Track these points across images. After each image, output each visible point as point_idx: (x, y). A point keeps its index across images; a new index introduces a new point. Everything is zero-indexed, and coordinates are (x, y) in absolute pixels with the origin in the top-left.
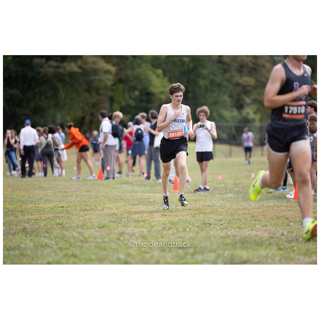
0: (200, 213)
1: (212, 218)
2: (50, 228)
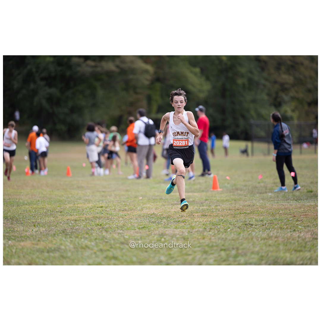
0: (240, 213)
1: (253, 219)
2: (90, 229)
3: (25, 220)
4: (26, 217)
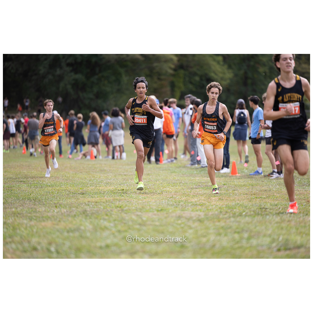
0: (256, 198)
1: (268, 203)
2: (109, 210)
3: (47, 201)
4: (48, 198)
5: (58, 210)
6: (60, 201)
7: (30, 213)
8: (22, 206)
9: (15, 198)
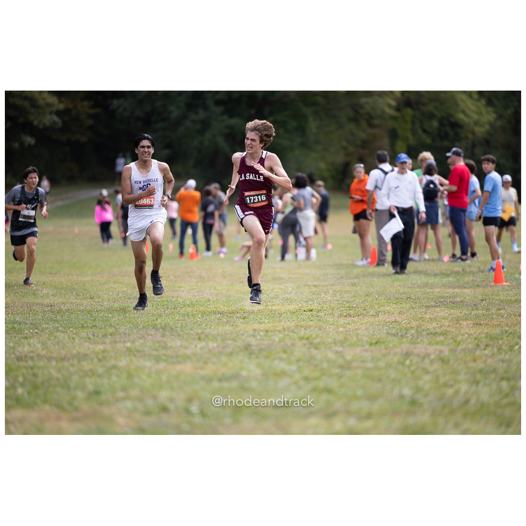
2: (289, 344)
3: (184, 330)
4: (187, 325)
5: (203, 344)
6: (206, 329)
7: (156, 350)
8: (143, 339)
9: (132, 326)
